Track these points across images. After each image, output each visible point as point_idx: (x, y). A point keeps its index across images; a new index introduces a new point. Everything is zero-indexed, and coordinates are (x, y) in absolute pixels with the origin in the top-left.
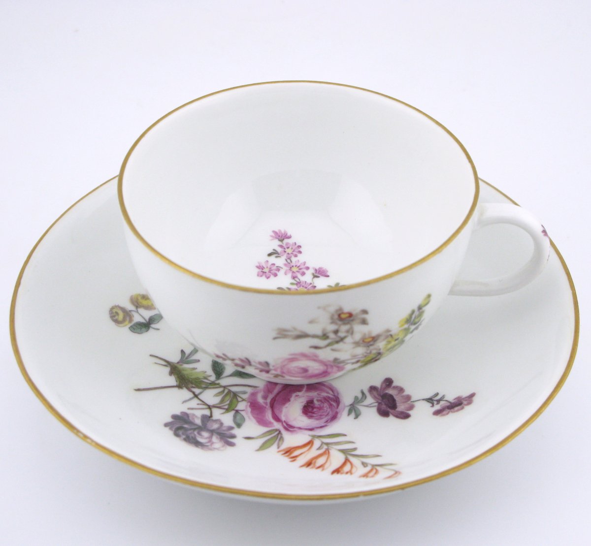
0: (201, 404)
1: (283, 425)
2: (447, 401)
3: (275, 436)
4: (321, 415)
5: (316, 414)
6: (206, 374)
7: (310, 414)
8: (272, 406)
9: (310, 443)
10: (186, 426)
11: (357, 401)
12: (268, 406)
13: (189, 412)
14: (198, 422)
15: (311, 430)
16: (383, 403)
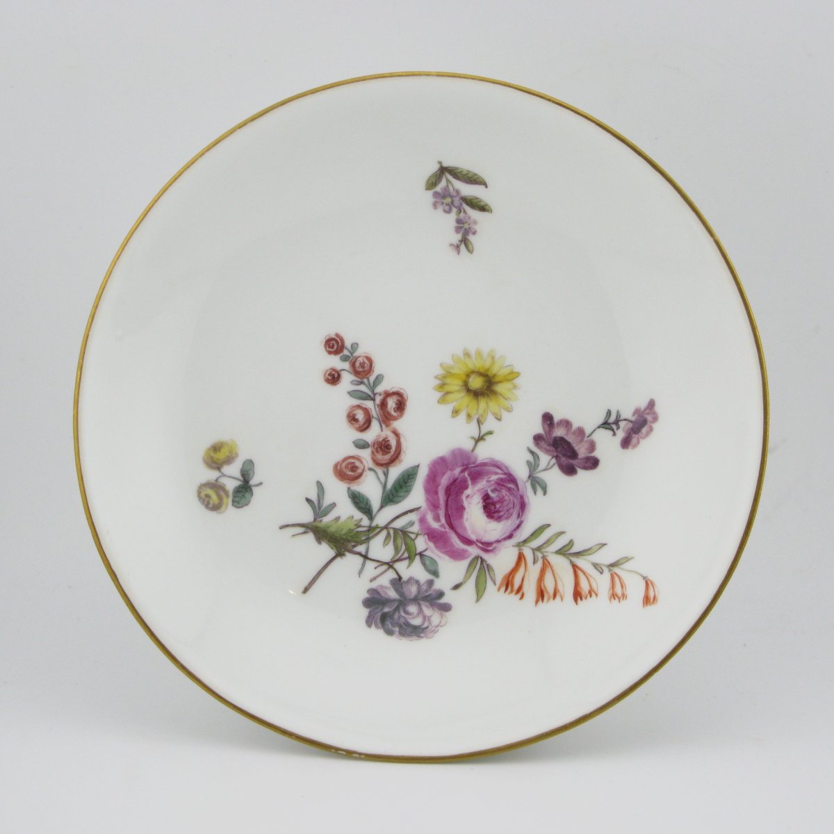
0: (378, 566)
1: (479, 547)
2: (625, 420)
3: (480, 568)
4: (508, 510)
5: (502, 511)
6: (354, 519)
7: (496, 515)
8: (452, 527)
9: (521, 557)
10: (386, 610)
11: (533, 466)
12: (448, 529)
13: (374, 585)
14: (392, 594)
15: (510, 537)
16: (560, 455)
